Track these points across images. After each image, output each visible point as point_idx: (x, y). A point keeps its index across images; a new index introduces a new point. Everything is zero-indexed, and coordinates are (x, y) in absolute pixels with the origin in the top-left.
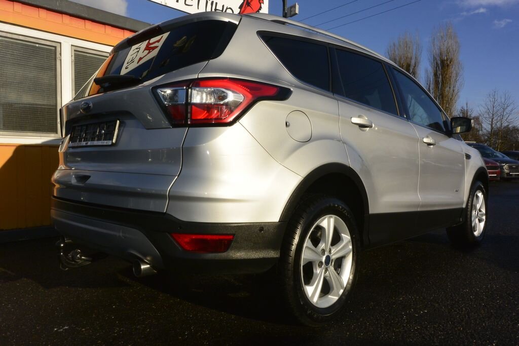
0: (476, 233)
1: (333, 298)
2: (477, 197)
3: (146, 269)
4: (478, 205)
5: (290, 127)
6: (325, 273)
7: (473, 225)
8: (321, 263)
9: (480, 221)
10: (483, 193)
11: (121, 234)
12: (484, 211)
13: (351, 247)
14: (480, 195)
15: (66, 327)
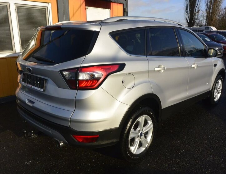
0: (216, 100)
1: (143, 149)
2: (218, 82)
3: (62, 145)
4: (218, 86)
5: (124, 83)
6: (140, 139)
7: (214, 97)
8: (138, 136)
9: (218, 93)
10: (222, 80)
11: (51, 132)
12: (221, 88)
13: (152, 126)
14: (220, 81)
15: (30, 162)
